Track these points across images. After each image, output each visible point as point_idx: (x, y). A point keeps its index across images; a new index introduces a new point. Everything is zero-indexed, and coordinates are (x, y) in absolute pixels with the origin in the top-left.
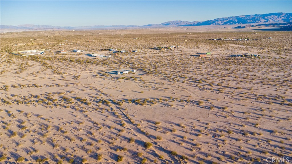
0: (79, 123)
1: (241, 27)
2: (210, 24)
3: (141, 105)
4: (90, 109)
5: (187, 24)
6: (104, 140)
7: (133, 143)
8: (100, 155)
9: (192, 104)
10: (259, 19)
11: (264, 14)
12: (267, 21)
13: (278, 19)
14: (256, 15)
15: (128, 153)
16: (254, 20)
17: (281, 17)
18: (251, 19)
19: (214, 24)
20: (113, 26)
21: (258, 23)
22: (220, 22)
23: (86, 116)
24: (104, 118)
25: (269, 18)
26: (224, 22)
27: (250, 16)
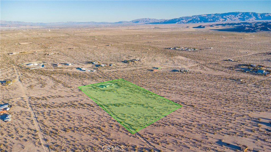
0: (94, 116)
1: (202, 26)
2: (175, 23)
3: (118, 107)
4: (96, 109)
5: (155, 22)
6: (105, 121)
7: (116, 122)
8: (106, 126)
9: (140, 106)
10: (219, 18)
11: (223, 14)
12: (225, 20)
13: (235, 18)
14: (216, 14)
15: (115, 125)
16: (214, 19)
17: (237, 16)
18: (211, 18)
19: (179, 22)
20: (85, 23)
21: (217, 21)
22: (185, 20)
23: (95, 112)
24: (103, 113)
25: (227, 17)
26: (188, 21)
27: (210, 15)
